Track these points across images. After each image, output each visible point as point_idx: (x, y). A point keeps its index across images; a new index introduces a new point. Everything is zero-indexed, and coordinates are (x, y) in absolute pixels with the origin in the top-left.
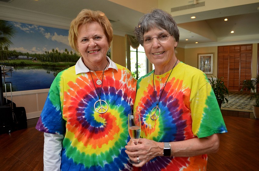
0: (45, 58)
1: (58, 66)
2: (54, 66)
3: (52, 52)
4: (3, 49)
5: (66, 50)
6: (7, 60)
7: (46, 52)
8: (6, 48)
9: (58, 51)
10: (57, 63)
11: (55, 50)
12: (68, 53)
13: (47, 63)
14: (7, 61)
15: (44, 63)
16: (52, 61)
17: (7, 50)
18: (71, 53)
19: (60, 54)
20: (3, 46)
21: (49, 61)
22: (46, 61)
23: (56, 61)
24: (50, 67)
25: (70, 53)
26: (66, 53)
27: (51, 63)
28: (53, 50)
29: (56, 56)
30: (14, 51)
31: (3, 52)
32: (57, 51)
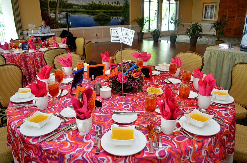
0: (87, 7)
1: (95, 13)
2: (93, 12)
3: (92, 3)
4: (65, 2)
5: (100, 2)
6: (67, 8)
7: (88, 3)
9: (95, 3)
10: (95, 10)
11: (93, 2)
12: (101, 3)
13: (89, 10)
14: (67, 10)
15: (87, 11)
16: (92, 9)
17: (67, 2)
18: (103, 3)
19: (96, 4)
21: (90, 9)
22: (88, 9)
23: (94, 9)
24: (90, 13)
25: (102, 4)
26: (100, 3)
27: (91, 10)
28: (92, 2)
29: (94, 6)
30: (71, 3)
31: (65, 4)
32: (94, 2)
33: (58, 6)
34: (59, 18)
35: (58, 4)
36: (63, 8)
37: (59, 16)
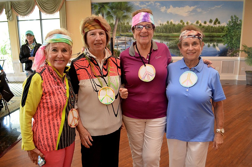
0: (159, 30)
1: (171, 37)
2: (168, 37)
3: (167, 24)
4: (126, 24)
5: (181, 21)
6: (128, 32)
7: (161, 24)
8: (128, 23)
9: (173, 23)
10: (171, 34)
11: (170, 22)
12: (183, 24)
13: (162, 34)
14: (128, 33)
15: (158, 34)
16: (166, 32)
17: (128, 24)
18: (187, 23)
19: (174, 25)
20: (126, 22)
21: (163, 32)
22: (160, 32)
23: (170, 32)
24: (163, 38)
25: (185, 24)
26: (181, 24)
27: (165, 34)
28: (168, 22)
29: (170, 28)
31: (125, 26)
32: (171, 23)
33: (116, 29)
34: (116, 44)
35: (116, 26)
36: (123, 31)
37: (116, 42)
